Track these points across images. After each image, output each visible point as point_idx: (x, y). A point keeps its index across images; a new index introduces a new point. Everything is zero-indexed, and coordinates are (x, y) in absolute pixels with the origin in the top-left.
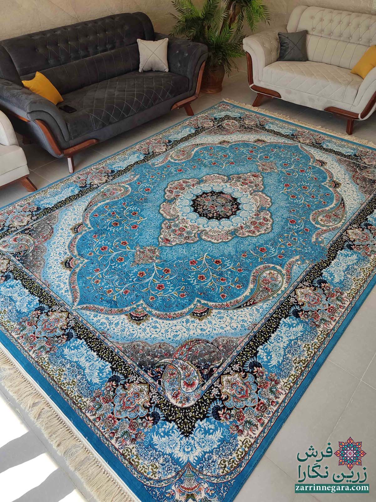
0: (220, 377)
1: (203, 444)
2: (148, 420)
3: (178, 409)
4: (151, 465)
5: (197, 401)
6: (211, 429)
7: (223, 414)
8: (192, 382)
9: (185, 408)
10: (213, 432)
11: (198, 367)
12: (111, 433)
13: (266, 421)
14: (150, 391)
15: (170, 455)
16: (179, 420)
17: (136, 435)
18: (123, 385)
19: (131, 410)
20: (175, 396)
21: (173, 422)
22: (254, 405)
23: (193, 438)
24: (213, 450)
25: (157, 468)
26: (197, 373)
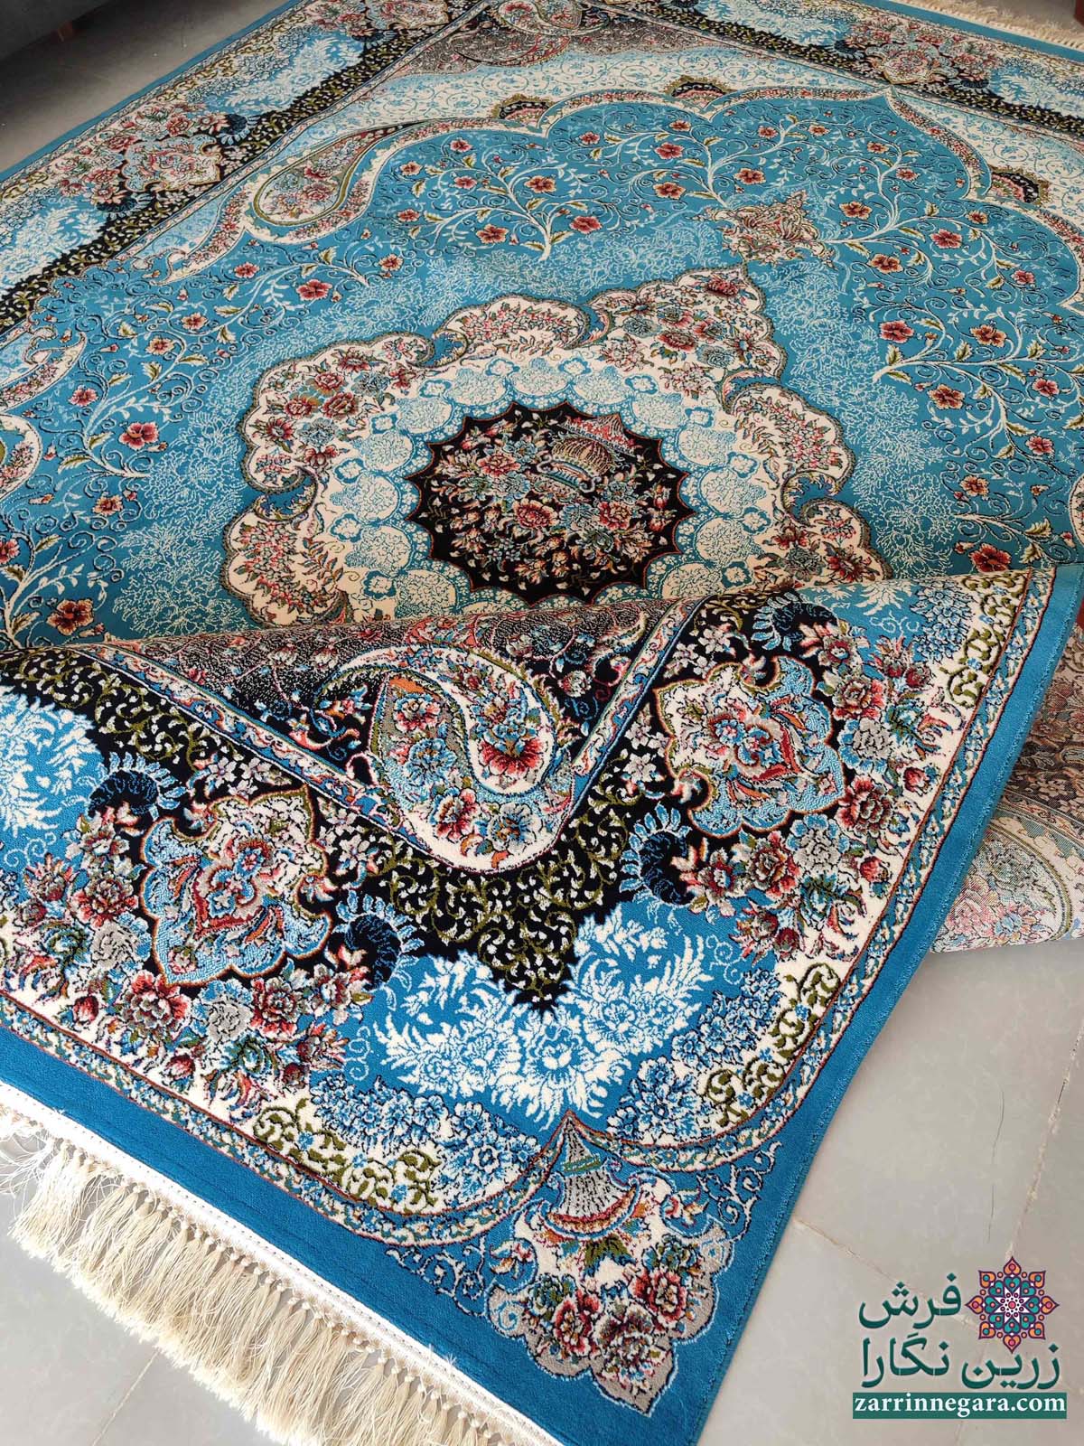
0: (650, 698)
1: (624, 1027)
2: (343, 967)
3: (477, 882)
4: (403, 1159)
5: (565, 829)
6: (651, 951)
7: (695, 872)
8: (522, 744)
9: (512, 875)
10: (661, 965)
11: (539, 667)
12: (175, 1060)
13: (896, 865)
14: (320, 821)
15: (480, 1098)
16: (495, 936)
17: (301, 1045)
18: (177, 814)
19: (240, 931)
20: (453, 825)
21: (463, 955)
22: (829, 803)
23: (574, 1010)
24: (668, 1043)
25: (429, 1164)
26: (538, 696)
